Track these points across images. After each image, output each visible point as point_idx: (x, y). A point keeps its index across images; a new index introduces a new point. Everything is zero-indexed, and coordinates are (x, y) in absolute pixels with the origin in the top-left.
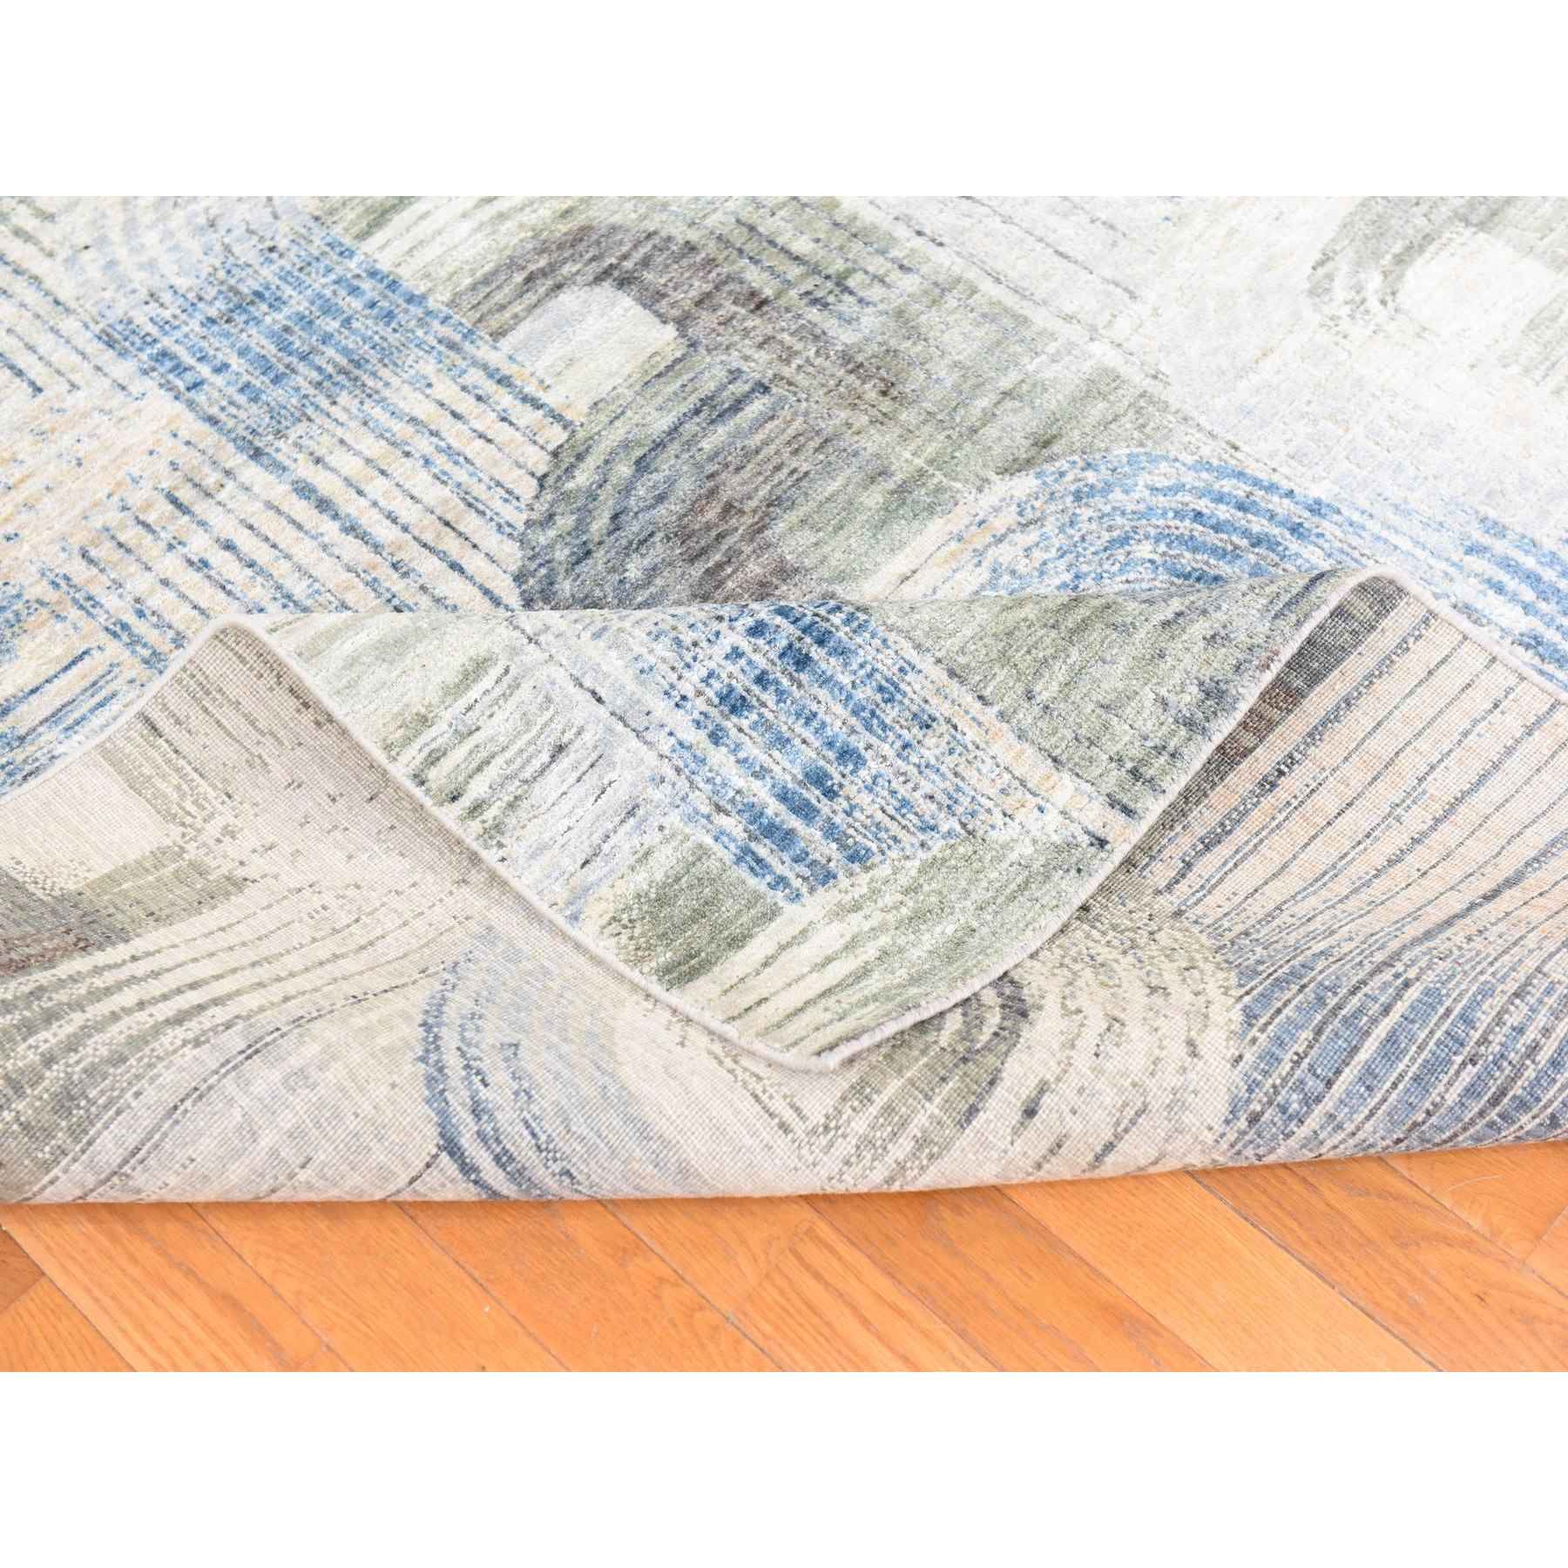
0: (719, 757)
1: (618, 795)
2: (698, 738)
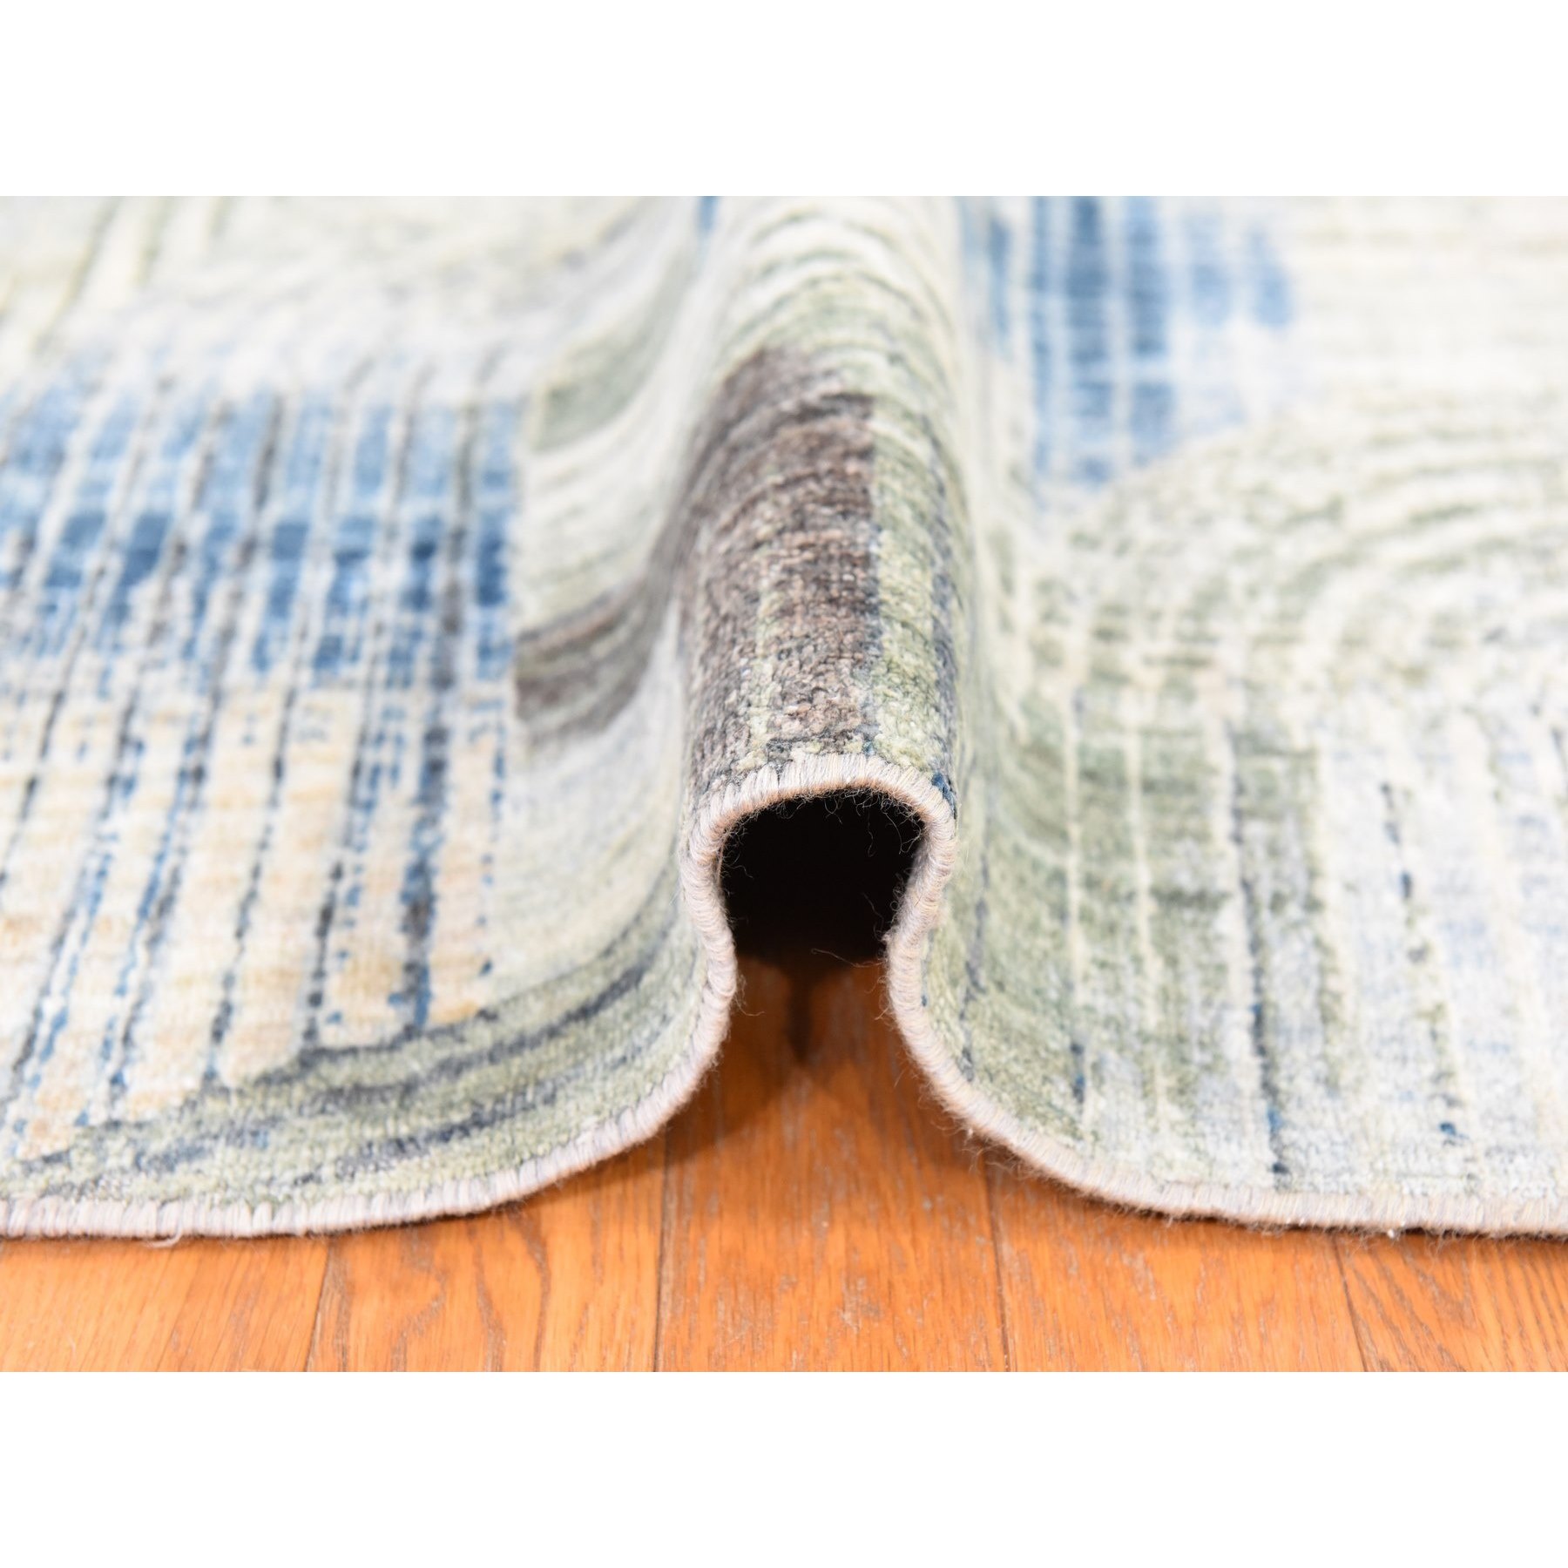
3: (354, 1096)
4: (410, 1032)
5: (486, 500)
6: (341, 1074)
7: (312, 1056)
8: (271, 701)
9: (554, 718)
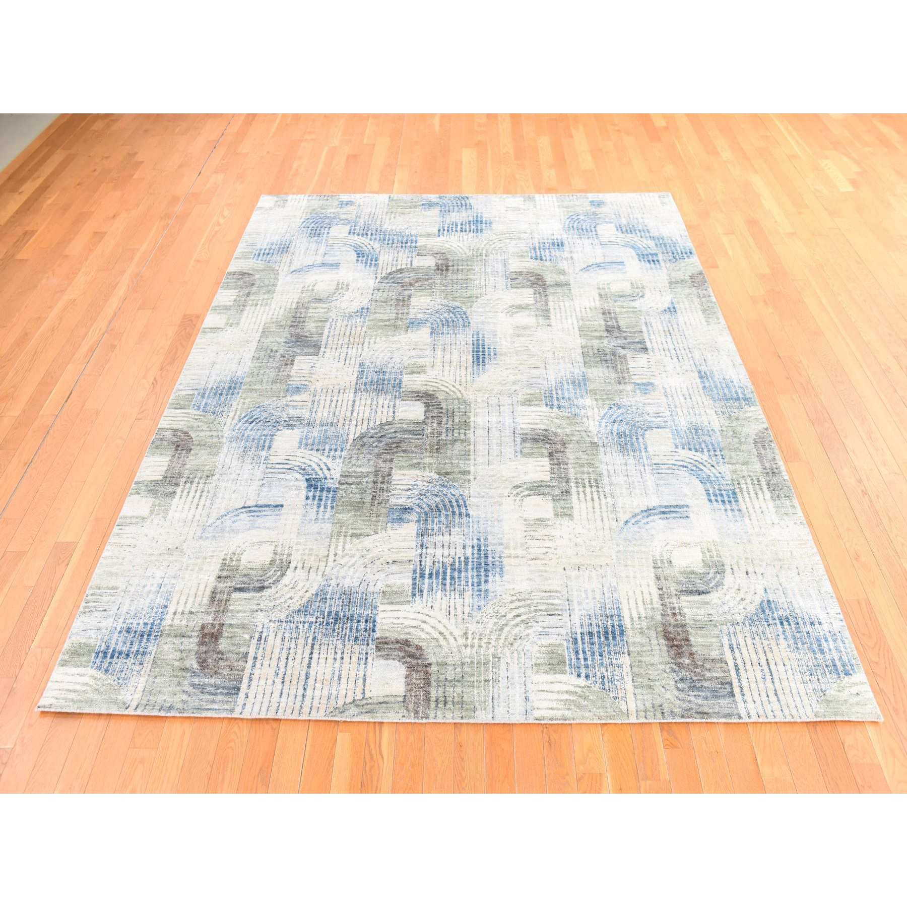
0: (116, 635)
1: (101, 625)
2: (119, 629)
3: (358, 706)
4: (363, 698)
5: (374, 612)
6: (357, 703)
7: (354, 700)
8: (350, 646)
9: (379, 653)
